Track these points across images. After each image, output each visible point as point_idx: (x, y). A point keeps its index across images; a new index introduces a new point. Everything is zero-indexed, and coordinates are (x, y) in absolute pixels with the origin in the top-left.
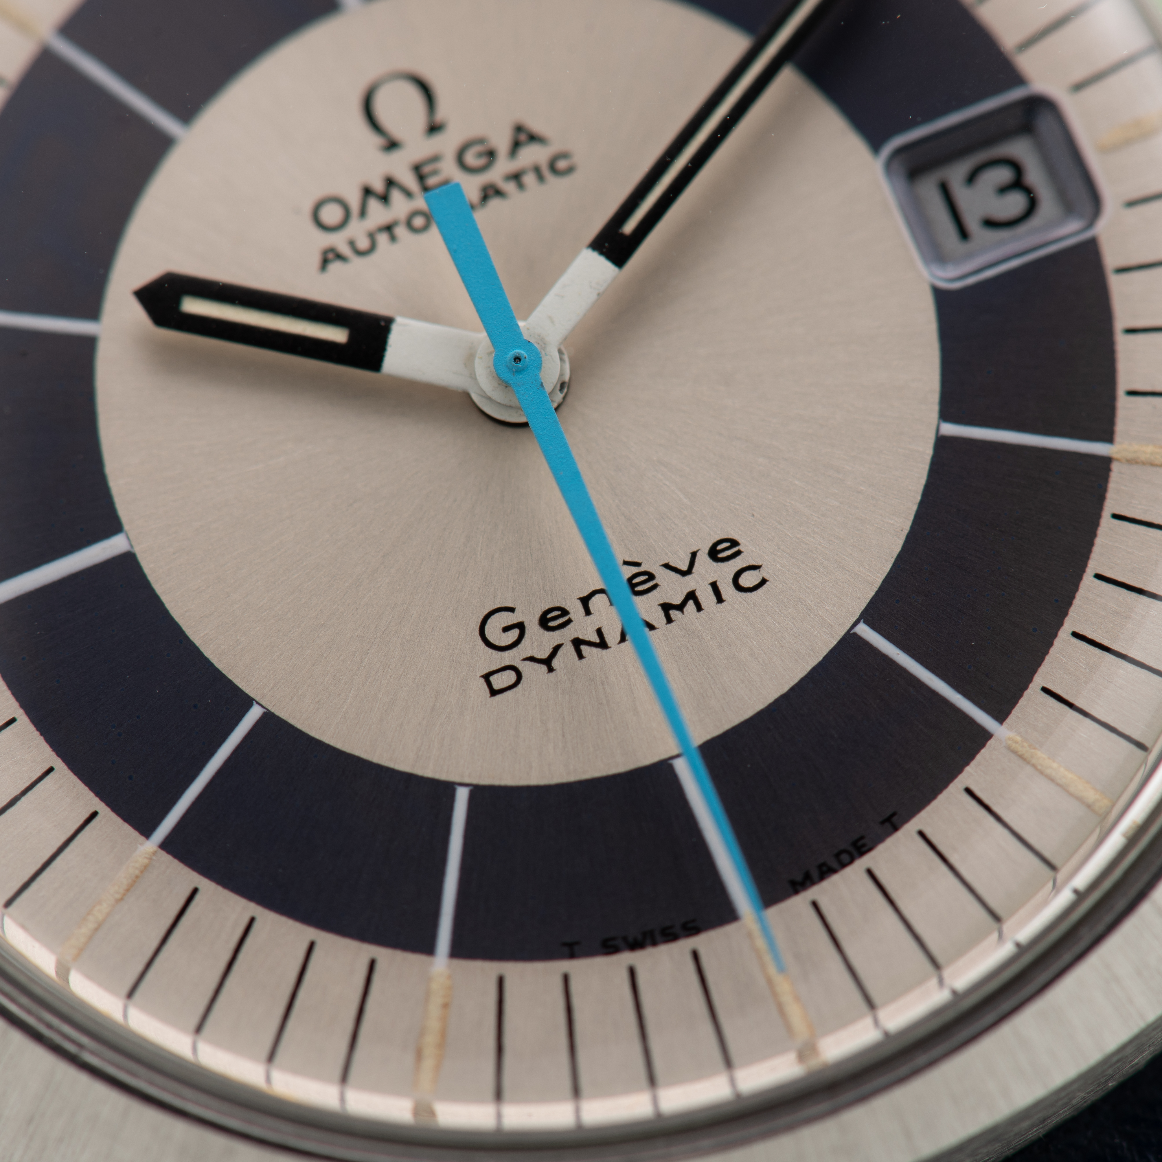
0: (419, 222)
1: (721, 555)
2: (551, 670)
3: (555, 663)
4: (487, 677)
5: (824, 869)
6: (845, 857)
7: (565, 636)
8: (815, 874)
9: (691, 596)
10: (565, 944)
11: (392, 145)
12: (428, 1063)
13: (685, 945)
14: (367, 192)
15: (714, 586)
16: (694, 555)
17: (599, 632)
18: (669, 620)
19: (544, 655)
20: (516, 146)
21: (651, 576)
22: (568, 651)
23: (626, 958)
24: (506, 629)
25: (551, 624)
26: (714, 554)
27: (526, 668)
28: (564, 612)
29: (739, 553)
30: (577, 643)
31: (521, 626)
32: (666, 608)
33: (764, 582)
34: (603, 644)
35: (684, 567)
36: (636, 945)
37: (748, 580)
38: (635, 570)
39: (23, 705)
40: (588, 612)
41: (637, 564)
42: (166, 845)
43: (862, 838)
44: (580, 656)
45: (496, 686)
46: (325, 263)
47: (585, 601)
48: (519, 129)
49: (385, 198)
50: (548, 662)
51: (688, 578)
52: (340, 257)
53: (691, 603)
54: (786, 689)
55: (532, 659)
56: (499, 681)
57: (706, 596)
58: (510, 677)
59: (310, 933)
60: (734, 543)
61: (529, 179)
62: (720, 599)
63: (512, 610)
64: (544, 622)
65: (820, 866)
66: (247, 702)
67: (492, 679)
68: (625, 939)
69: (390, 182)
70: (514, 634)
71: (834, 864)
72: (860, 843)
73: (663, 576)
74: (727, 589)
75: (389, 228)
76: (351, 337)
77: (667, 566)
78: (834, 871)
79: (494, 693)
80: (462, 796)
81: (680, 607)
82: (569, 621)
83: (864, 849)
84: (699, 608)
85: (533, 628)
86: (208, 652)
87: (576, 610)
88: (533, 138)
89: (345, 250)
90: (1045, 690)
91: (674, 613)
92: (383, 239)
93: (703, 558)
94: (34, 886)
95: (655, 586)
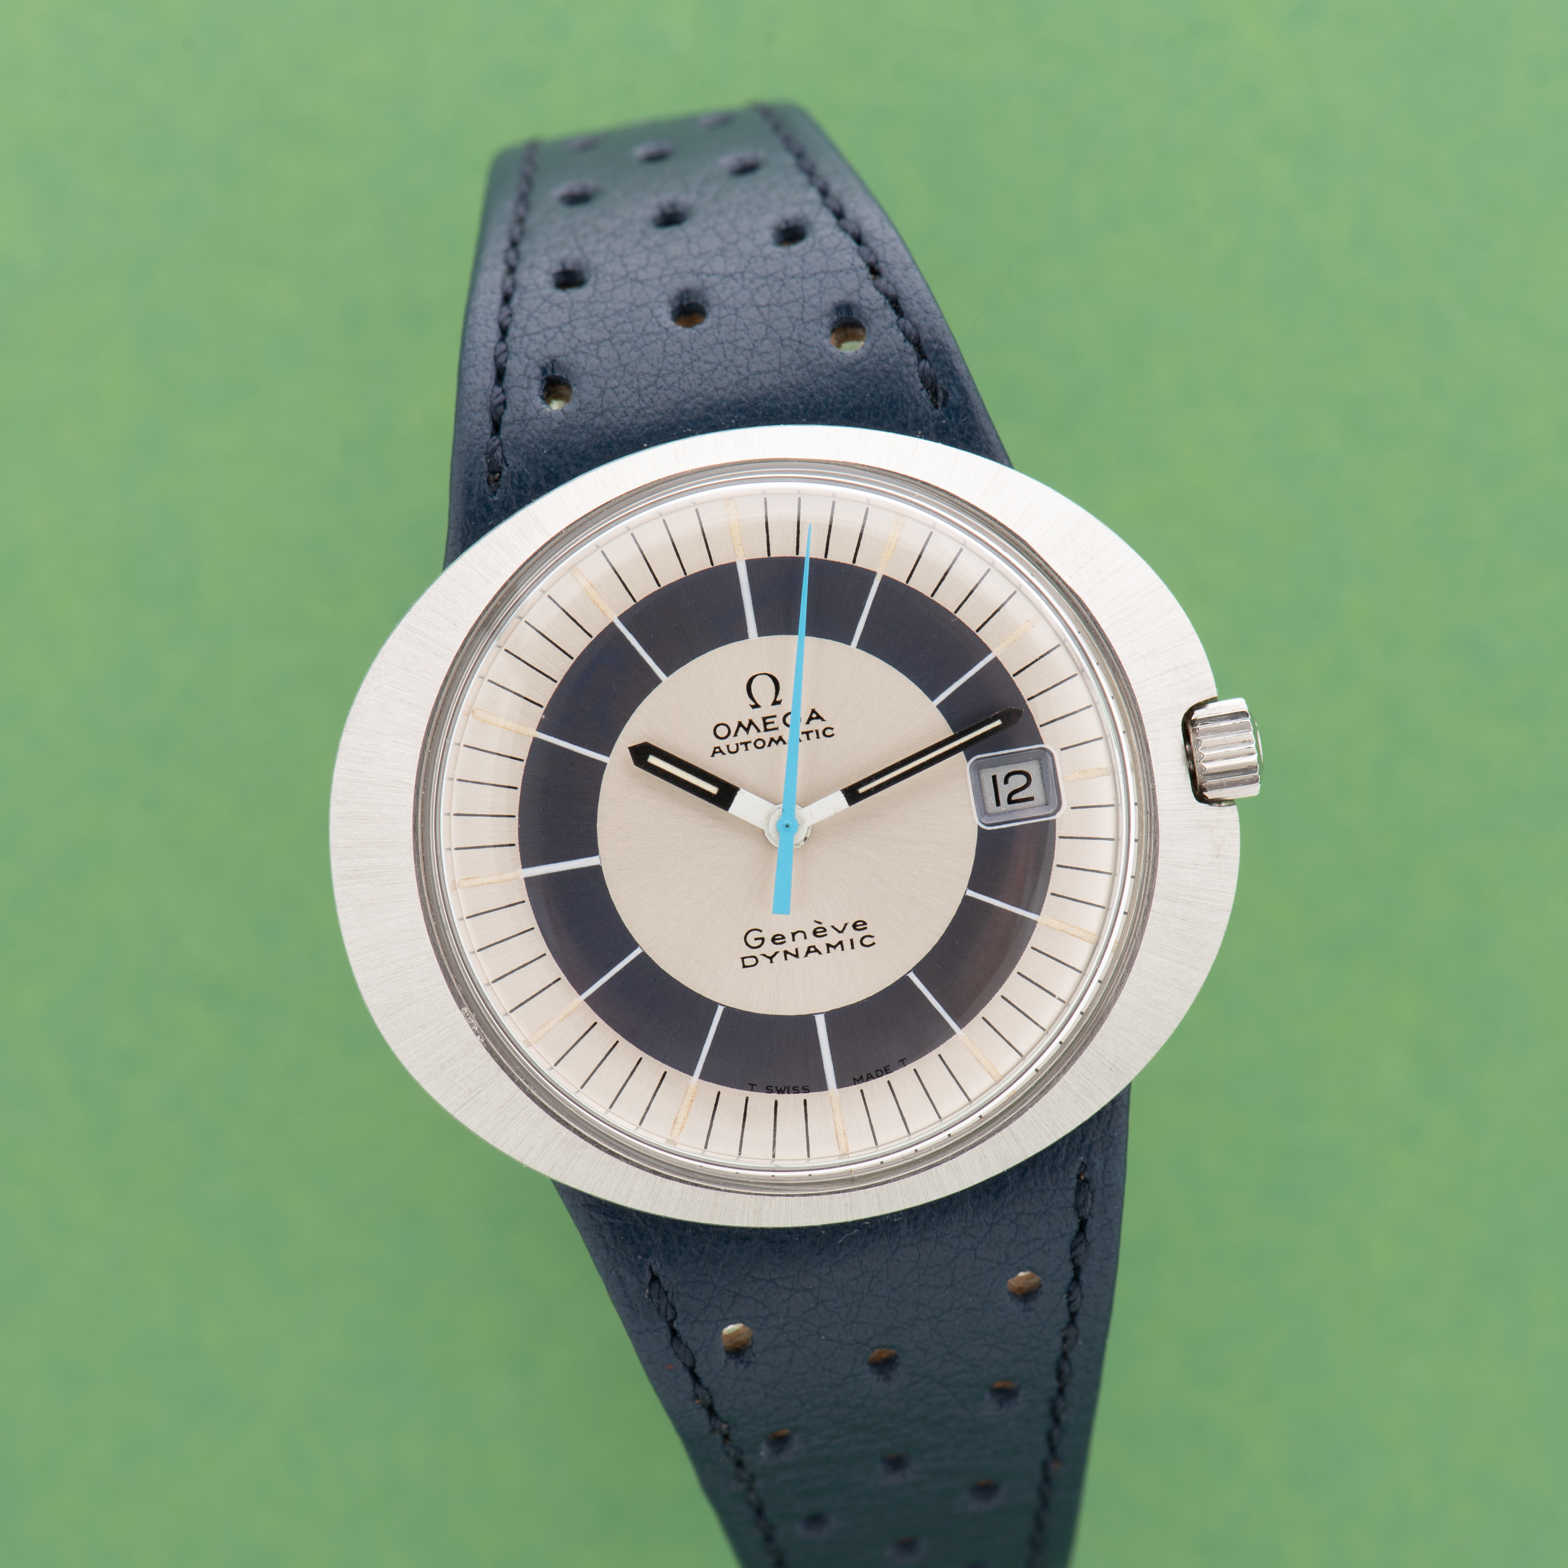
0: (760, 744)
1: (858, 928)
2: (772, 962)
3: (774, 960)
4: (743, 959)
5: (869, 1076)
6: (879, 1073)
7: (781, 948)
8: (865, 1077)
9: (841, 943)
10: (750, 1084)
11: (756, 706)
12: (678, 1126)
13: (802, 1096)
14: (740, 724)
15: (852, 941)
16: (846, 925)
17: (797, 950)
18: (828, 952)
19: (770, 955)
20: (811, 718)
21: (825, 930)
22: (781, 955)
23: (775, 1096)
24: (756, 939)
25: (776, 941)
26: (855, 926)
27: (761, 958)
28: (783, 937)
29: (865, 928)
30: (786, 953)
31: (763, 939)
32: (829, 946)
33: (874, 944)
34: (797, 956)
35: (841, 930)
36: (780, 1091)
37: (867, 941)
38: (819, 925)
39: (538, 923)
40: (794, 940)
41: (820, 923)
42: (587, 1000)
43: (889, 1066)
44: (786, 959)
45: (746, 964)
46: (714, 752)
47: (794, 934)
48: (813, 711)
49: (747, 730)
50: (771, 958)
51: (841, 934)
52: (721, 751)
53: (840, 946)
54: (872, 994)
55: (764, 955)
56: (748, 962)
57: (847, 945)
58: (753, 961)
59: (641, 1054)
60: (865, 923)
61: (813, 736)
62: (853, 947)
63: (761, 931)
64: (773, 940)
65: (868, 1075)
66: (635, 945)
67: (745, 960)
68: (776, 1088)
69: (751, 723)
70: (759, 942)
71: (874, 1075)
72: (887, 1068)
73: (830, 931)
74: (857, 943)
75: (746, 744)
76: (719, 792)
77: (833, 927)
78: (874, 1079)
79: (744, 966)
80: (720, 1010)
81: (834, 947)
82: (784, 942)
83: (888, 1071)
84: (843, 949)
85: (768, 941)
86: (623, 919)
87: (789, 938)
88: (819, 717)
89: (725, 750)
90: (984, 1018)
91: (831, 949)
92: (742, 747)
93: (850, 927)
94: (525, 1005)
95: (825, 935)
